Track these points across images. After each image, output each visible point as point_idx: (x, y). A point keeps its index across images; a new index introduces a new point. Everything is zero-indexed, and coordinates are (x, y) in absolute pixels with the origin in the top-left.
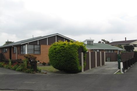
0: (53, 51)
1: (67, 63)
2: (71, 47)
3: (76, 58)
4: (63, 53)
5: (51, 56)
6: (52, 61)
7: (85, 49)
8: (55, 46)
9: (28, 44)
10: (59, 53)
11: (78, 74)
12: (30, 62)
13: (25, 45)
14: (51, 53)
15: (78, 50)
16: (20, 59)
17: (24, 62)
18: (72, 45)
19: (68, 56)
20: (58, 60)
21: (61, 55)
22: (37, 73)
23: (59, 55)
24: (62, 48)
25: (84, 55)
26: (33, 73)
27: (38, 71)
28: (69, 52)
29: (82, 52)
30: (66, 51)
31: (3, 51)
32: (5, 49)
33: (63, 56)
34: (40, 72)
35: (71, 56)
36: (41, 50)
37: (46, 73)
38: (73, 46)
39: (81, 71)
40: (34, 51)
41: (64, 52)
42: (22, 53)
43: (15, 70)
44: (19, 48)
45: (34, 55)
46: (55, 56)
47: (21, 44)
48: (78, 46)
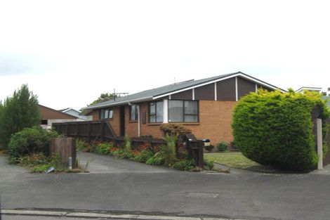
0: (247, 116)
1: (284, 146)
2: (297, 105)
3: (308, 133)
4: (274, 119)
5: (241, 128)
6: (243, 140)
7: (326, 111)
8: (251, 102)
9: (169, 100)
10: (263, 119)
11: (311, 173)
12: (185, 143)
13: (161, 100)
14: (239, 119)
15: (312, 113)
16: (148, 135)
17: (169, 144)
18: (299, 99)
19: (289, 128)
20: (260, 138)
21: (269, 125)
22: (205, 171)
23: (262, 126)
24: (272, 107)
25: (323, 127)
26: (195, 171)
27: (206, 165)
28: (290, 118)
29: (319, 117)
30: (281, 115)
31: (102, 115)
32: (107, 112)
33: (273, 128)
34: (211, 168)
35: (297, 129)
36: (201, 114)
37: (227, 172)
38: (300, 103)
39: (316, 167)
40: (184, 115)
41: (277, 118)
42: (153, 120)
43: (143, 161)
44: (145, 109)
45: (185, 126)
46: (254, 128)
47: (154, 98)
48: (313, 103)
